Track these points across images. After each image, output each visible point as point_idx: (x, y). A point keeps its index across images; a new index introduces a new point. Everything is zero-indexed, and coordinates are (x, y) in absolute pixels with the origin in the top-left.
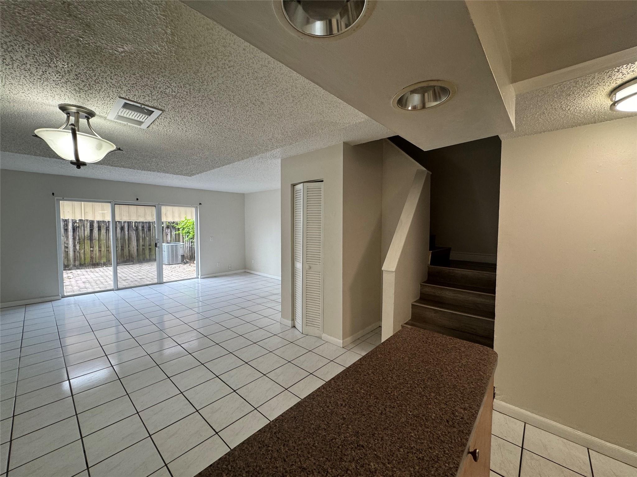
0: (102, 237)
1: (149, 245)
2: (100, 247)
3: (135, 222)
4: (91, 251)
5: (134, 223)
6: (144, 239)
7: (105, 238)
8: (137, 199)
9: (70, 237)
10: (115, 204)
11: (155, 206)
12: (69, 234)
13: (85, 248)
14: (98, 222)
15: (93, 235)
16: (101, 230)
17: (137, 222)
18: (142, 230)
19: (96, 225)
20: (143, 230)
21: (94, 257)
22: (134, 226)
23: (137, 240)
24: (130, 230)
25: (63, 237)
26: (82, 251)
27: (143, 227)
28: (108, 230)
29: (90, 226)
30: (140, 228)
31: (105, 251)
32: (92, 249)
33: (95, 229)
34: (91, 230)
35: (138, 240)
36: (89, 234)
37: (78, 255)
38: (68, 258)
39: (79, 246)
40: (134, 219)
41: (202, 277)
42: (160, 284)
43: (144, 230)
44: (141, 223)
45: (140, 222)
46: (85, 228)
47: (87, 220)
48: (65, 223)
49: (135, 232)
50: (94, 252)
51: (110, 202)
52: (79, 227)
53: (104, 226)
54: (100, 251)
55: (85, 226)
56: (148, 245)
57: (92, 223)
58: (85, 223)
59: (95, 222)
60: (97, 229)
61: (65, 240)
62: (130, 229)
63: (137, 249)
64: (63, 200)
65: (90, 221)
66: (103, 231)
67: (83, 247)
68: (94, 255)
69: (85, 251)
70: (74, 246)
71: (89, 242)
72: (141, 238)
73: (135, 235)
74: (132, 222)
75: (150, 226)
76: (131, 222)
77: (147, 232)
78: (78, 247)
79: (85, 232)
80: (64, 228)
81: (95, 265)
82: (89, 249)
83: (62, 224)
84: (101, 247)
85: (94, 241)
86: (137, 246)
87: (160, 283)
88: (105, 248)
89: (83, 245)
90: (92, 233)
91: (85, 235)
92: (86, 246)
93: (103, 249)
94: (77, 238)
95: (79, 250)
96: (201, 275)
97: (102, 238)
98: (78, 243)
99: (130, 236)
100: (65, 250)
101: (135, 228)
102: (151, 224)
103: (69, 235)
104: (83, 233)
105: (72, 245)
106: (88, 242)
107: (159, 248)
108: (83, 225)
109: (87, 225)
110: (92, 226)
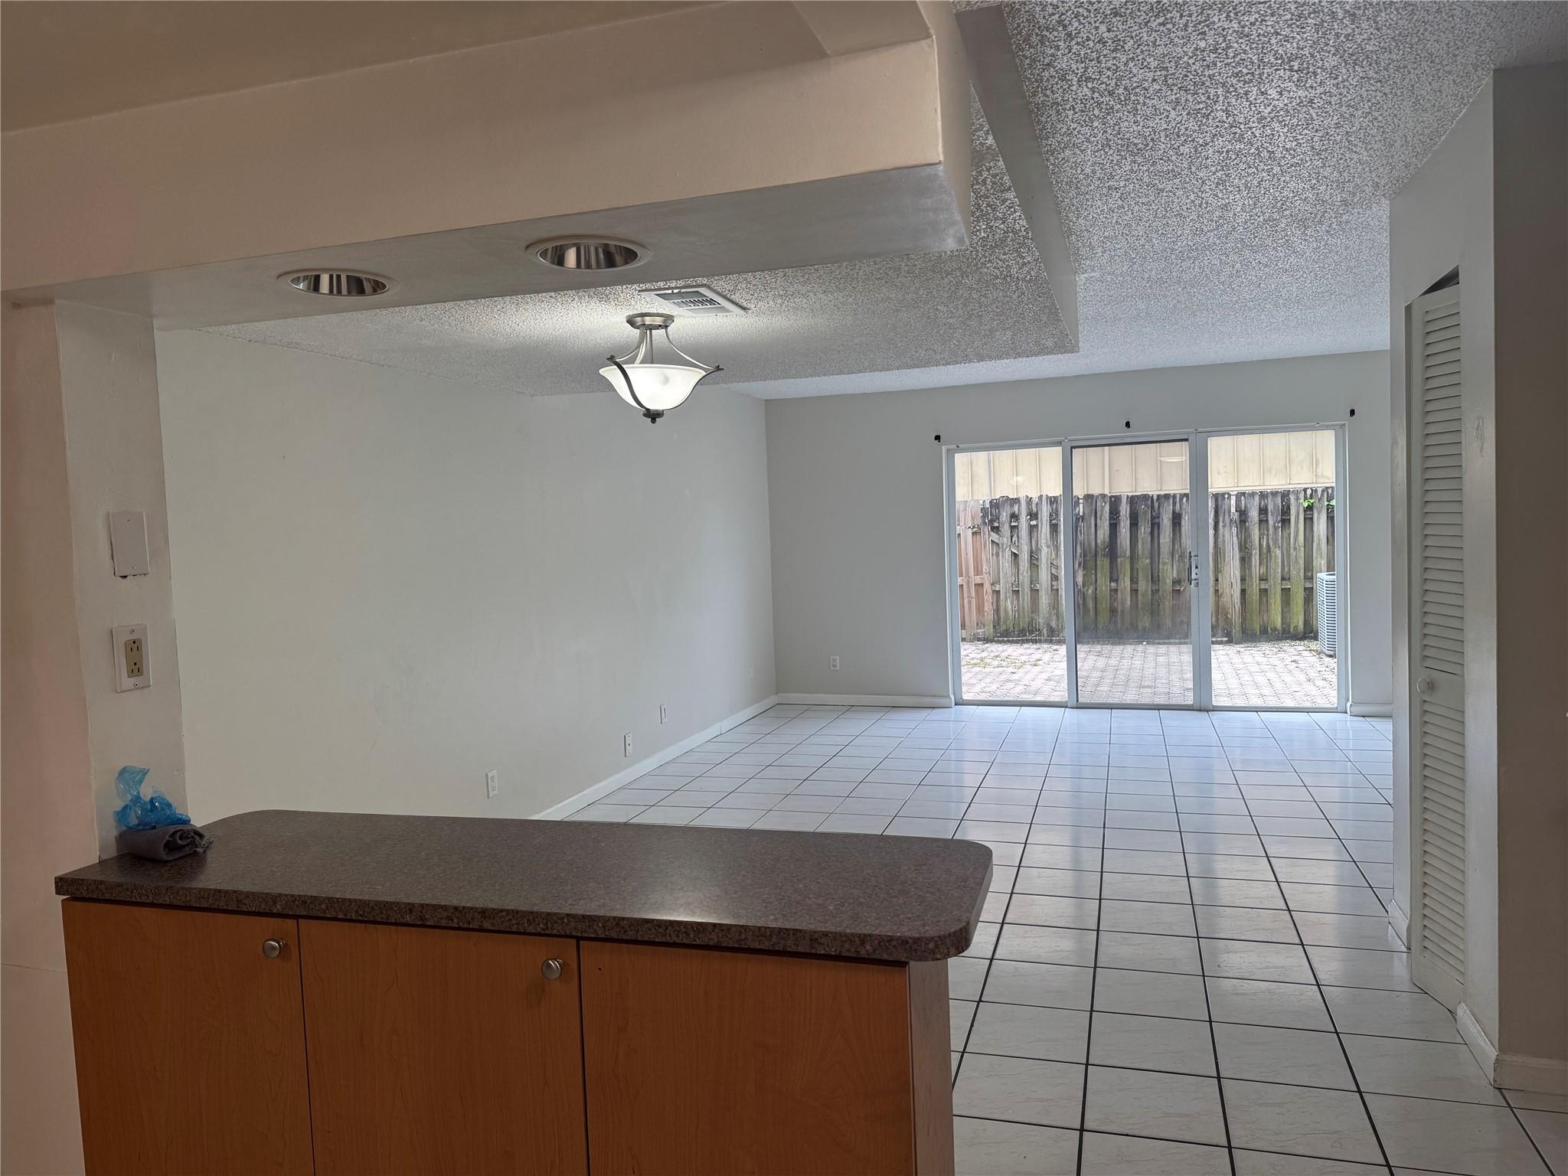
0: (1140, 546)
1: (1283, 579)
2: (1134, 580)
3: (1241, 495)
4: (1111, 590)
5: (1233, 498)
6: (1266, 556)
7: (1147, 552)
13: (1096, 581)
14: (1132, 500)
15: (1119, 541)
16: (1137, 524)
17: (1244, 494)
18: (1261, 521)
19: (1124, 510)
20: (1264, 521)
21: (1119, 609)
22: (1233, 510)
23: (1243, 560)
24: (1221, 524)
25: (1048, 547)
26: (1090, 591)
27: (1263, 511)
28: (1159, 524)
29: (1111, 513)
30: (1254, 514)
31: (1146, 591)
32: (1113, 584)
33: (1122, 524)
34: (1114, 526)
35: (1245, 561)
36: (1107, 540)
37: (1081, 602)
38: (1058, 610)
39: (1084, 575)
43: (1267, 521)
44: (1257, 498)
45: (1253, 494)
46: (1098, 520)
47: (1104, 496)
48: (1054, 506)
49: (1234, 530)
50: (1119, 593)
52: (1083, 517)
53: (1145, 513)
54: (1134, 591)
55: (1098, 515)
56: (1279, 576)
57: (1115, 501)
58: (1099, 504)
59: (1124, 500)
60: (1128, 522)
61: (1054, 556)
62: (1221, 519)
63: (1243, 591)
65: (1111, 497)
66: (1144, 530)
67: (1093, 576)
68: (1120, 605)
69: (1096, 590)
71: (1107, 562)
72: (1256, 553)
73: (1235, 538)
74: (1229, 495)
75: (1289, 508)
76: (1224, 494)
77: (1276, 528)
78: (1080, 579)
79: (1098, 532)
80: (1051, 521)
81: (1121, 634)
82: (1106, 586)
84: (1137, 578)
85: (1119, 560)
86: (1243, 580)
88: (1148, 581)
89: (1093, 572)
90: (1116, 535)
91: (1099, 542)
92: (1099, 575)
93: (1143, 586)
94: (1079, 550)
95: (1084, 586)
97: (1140, 552)
98: (1080, 565)
99: (1220, 545)
100: (1052, 586)
101: (1235, 516)
102: (1292, 497)
104: (1093, 536)
106: (1104, 563)
108: (1094, 511)
109: (1102, 511)
110: (1114, 513)
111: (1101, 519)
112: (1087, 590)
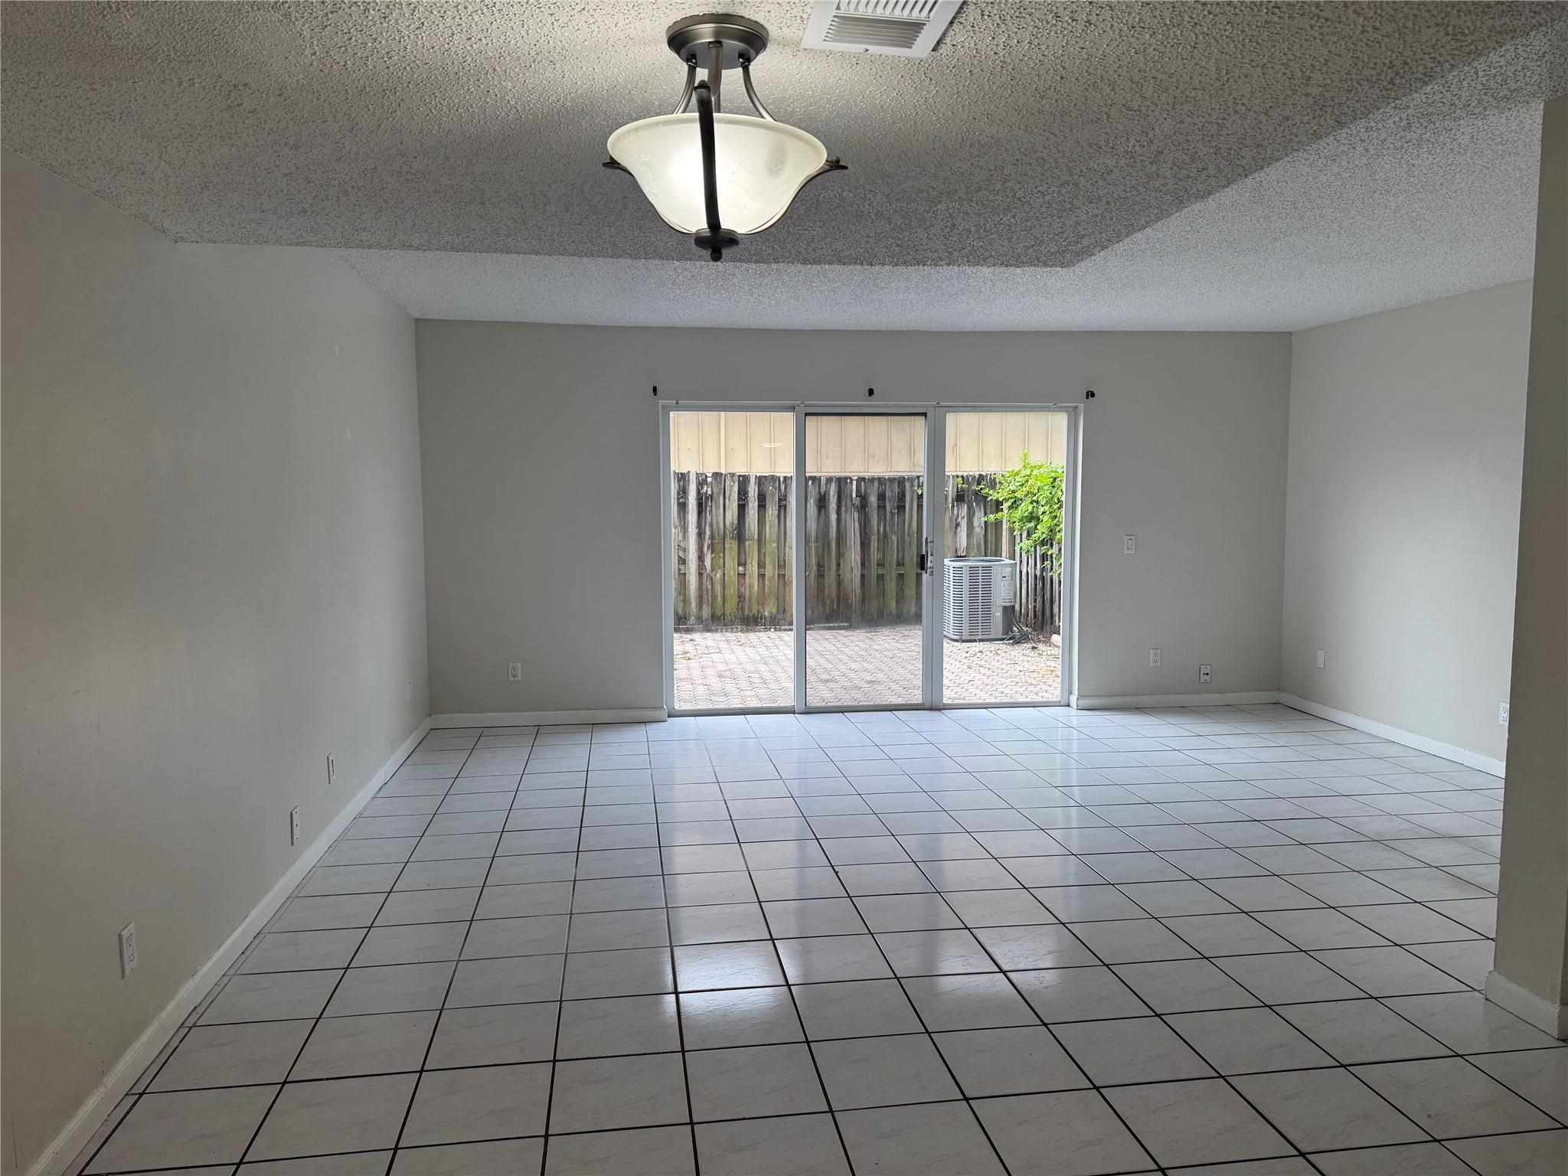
0: (767, 529)
1: (898, 564)
2: (761, 565)
3: (861, 480)
4: (739, 574)
5: (855, 482)
6: (884, 539)
7: (774, 536)
8: (871, 392)
9: (690, 530)
10: (807, 414)
11: (925, 415)
12: (690, 518)
13: (724, 565)
14: (760, 480)
15: (747, 524)
16: (765, 506)
17: (863, 479)
18: (879, 507)
19: (753, 490)
20: (881, 507)
21: (747, 594)
22: (854, 495)
23: (863, 544)
24: (843, 509)
25: (676, 528)
26: (718, 576)
27: (882, 497)
28: (785, 506)
29: (739, 493)
30: (873, 499)
31: (774, 575)
32: (741, 569)
33: (750, 505)
34: (742, 508)
35: (865, 545)
36: (736, 522)
37: (709, 587)
38: (685, 596)
39: (712, 559)
40: (855, 469)
41: (1085, 702)
42: (931, 709)
43: (885, 507)
44: (876, 484)
45: (872, 480)
46: (727, 500)
47: (733, 475)
48: (682, 484)
49: (856, 515)
50: (747, 578)
51: (792, 409)
52: (711, 496)
53: (773, 494)
54: (762, 576)
55: (727, 496)
56: (895, 561)
57: (744, 481)
58: (727, 483)
59: (753, 480)
60: (756, 504)
61: (680, 538)
62: (843, 503)
63: (863, 576)
64: (678, 407)
65: (739, 476)
66: (772, 511)
67: (721, 560)
68: (747, 590)
69: (724, 574)
70: (701, 558)
71: (735, 545)
72: (874, 538)
73: (857, 524)
74: (852, 480)
75: (904, 495)
76: (846, 478)
77: (892, 514)
78: (708, 563)
79: (727, 513)
80: (678, 499)
81: (750, 621)
82: (734, 569)
83: (674, 488)
84: (765, 564)
85: (747, 543)
86: (863, 565)
87: (933, 706)
88: (774, 569)
89: (721, 555)
90: (744, 515)
91: (727, 523)
92: (727, 559)
93: (770, 570)
94: (708, 533)
95: (712, 570)
96: (1081, 696)
97: (767, 535)
98: (708, 547)
99: (842, 530)
100: (679, 570)
101: (857, 501)
102: (907, 485)
103: (690, 524)
104: (722, 517)
105: (696, 555)
106: (731, 546)
107: (932, 574)
108: (722, 491)
109: (731, 491)
110: (743, 494)
111: (729, 500)
112: (715, 575)
